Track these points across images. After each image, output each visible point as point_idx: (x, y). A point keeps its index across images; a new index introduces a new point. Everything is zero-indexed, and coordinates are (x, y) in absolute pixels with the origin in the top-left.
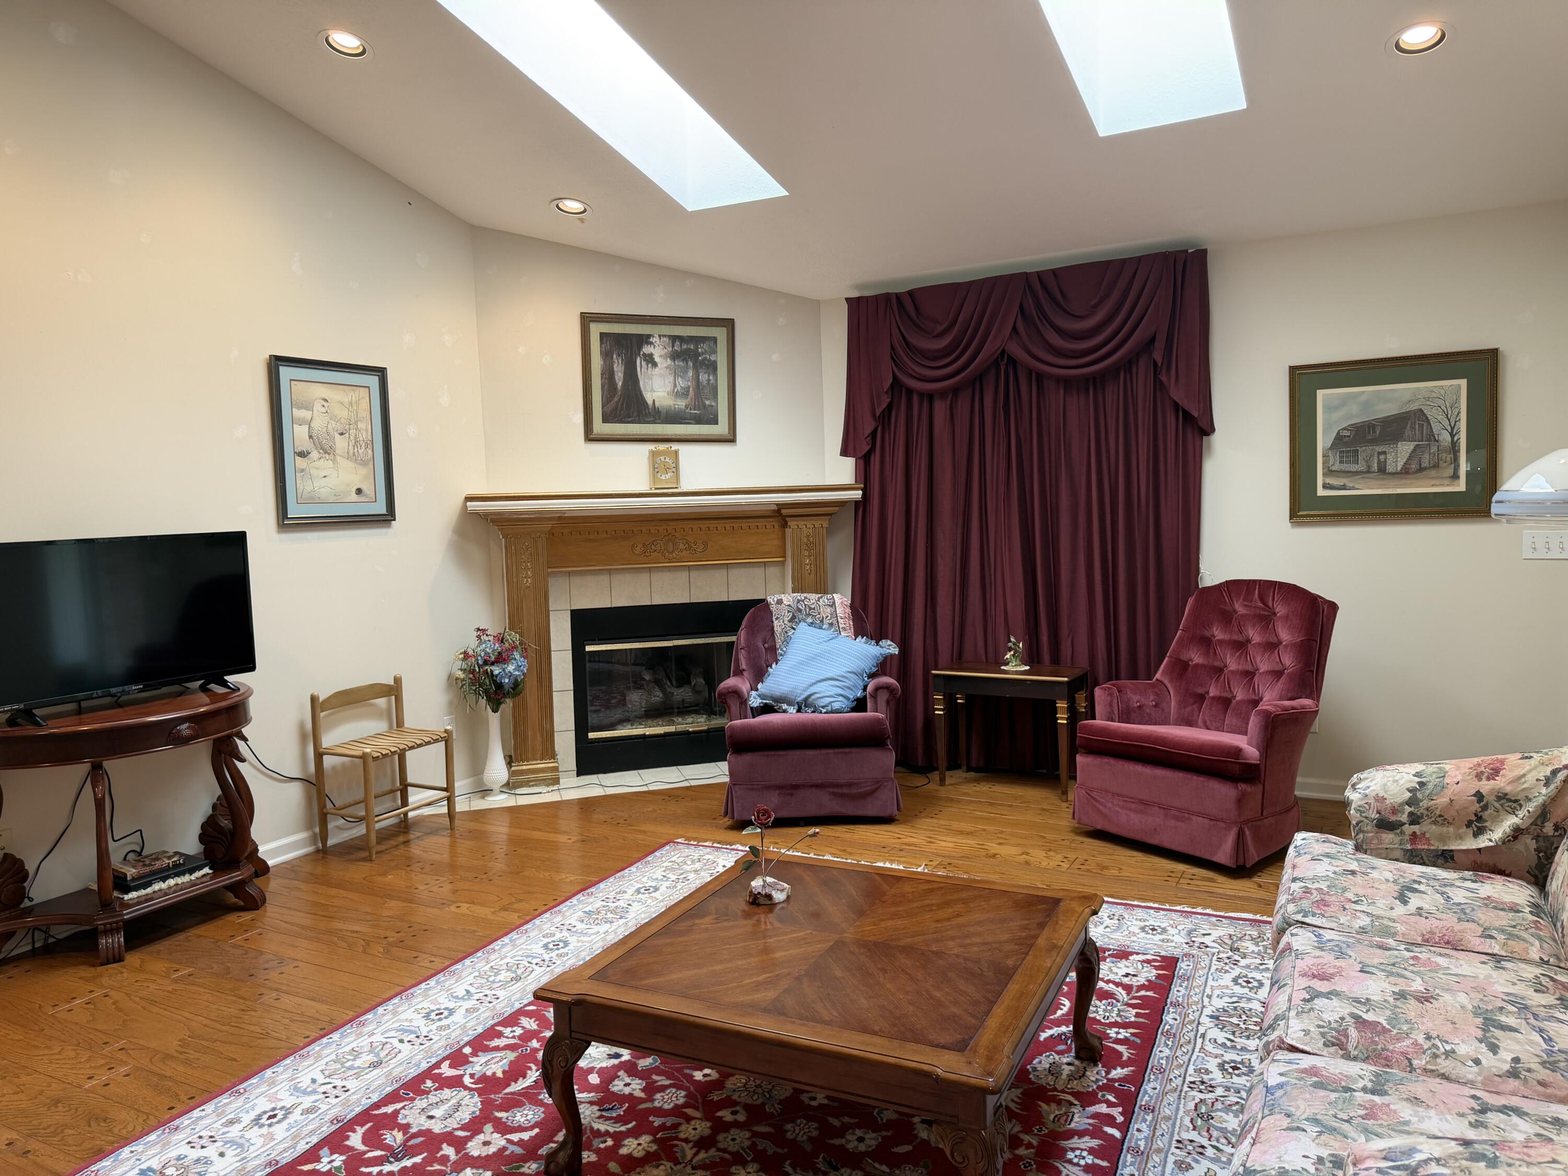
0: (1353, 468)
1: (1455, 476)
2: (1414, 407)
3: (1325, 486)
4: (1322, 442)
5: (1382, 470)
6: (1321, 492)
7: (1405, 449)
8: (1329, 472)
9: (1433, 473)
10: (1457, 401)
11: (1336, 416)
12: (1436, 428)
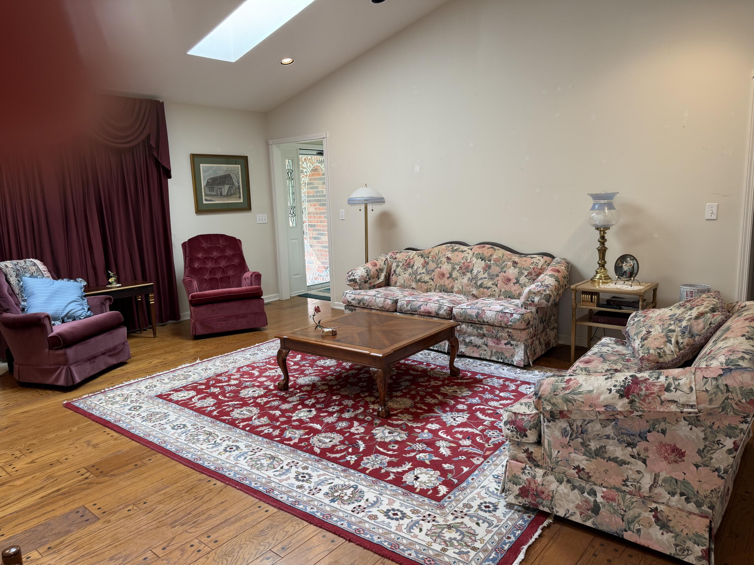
0: (213, 193)
1: (240, 197)
2: (228, 173)
3: (206, 200)
4: (203, 184)
5: (221, 194)
6: (205, 202)
7: (227, 187)
8: (206, 195)
9: (234, 196)
10: (238, 172)
11: (207, 174)
12: (234, 181)
